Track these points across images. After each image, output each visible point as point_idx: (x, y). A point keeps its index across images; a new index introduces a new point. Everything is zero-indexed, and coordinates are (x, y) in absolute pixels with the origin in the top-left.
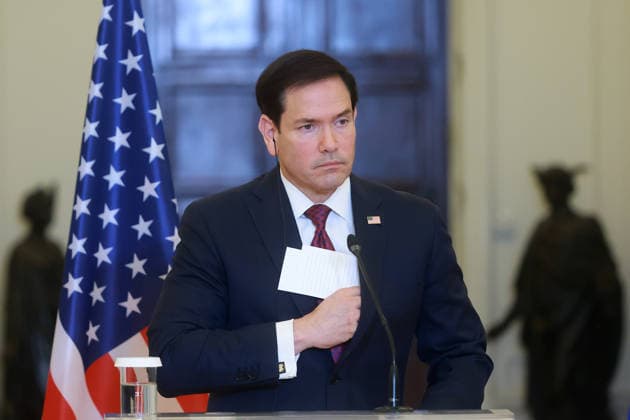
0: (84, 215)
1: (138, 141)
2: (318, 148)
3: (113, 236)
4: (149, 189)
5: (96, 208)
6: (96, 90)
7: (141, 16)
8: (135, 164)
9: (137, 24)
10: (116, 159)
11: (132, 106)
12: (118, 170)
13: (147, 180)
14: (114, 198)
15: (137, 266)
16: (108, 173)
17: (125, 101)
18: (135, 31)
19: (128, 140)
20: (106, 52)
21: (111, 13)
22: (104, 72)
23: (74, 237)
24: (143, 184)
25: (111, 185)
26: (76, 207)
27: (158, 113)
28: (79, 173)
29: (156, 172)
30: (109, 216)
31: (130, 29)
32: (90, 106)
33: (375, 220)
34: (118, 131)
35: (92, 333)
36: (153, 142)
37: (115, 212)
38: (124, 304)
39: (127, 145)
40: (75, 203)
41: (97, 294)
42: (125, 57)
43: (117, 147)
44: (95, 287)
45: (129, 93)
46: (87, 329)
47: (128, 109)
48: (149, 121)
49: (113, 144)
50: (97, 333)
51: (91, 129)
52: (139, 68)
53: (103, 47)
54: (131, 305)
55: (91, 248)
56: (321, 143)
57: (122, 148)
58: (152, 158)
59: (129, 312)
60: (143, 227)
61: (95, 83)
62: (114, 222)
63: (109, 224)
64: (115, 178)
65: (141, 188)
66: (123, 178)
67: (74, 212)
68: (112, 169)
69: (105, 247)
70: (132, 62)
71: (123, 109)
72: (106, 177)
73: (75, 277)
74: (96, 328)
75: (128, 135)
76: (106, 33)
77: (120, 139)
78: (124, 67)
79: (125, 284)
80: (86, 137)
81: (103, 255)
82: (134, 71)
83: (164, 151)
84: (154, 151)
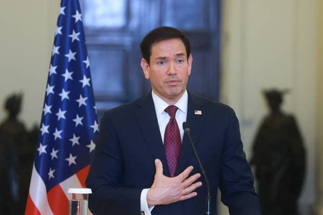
0: (48, 113)
1: (77, 77)
2: (167, 72)
3: (63, 124)
4: (82, 101)
5: (55, 110)
6: (56, 50)
7: (80, 13)
8: (75, 88)
9: (78, 17)
10: (66, 86)
11: (74, 59)
12: (66, 91)
13: (81, 97)
14: (64, 106)
15: (75, 140)
16: (61, 92)
17: (71, 56)
18: (77, 20)
19: (72, 76)
20: (62, 31)
21: (65, 11)
22: (60, 41)
23: (43, 125)
24: (79, 98)
25: (63, 99)
26: (44, 110)
27: (87, 62)
28: (46, 92)
29: (86, 92)
30: (61, 114)
31: (74, 19)
32: (53, 58)
33: (199, 113)
34: (67, 71)
35: (51, 174)
36: (85, 77)
37: (64, 112)
38: (68, 159)
39: (71, 78)
40: (44, 107)
41: (54, 154)
42: (71, 33)
43: (66, 79)
44: (53, 150)
45: (73, 52)
46: (49, 172)
47: (72, 60)
48: (83, 67)
49: (64, 78)
50: (54, 174)
51: (53, 70)
52: (78, 39)
53: (60, 28)
54: (72, 160)
55: (52, 130)
56: (168, 70)
57: (69, 80)
58: (84, 85)
59: (70, 164)
60: (78, 121)
61: (56, 46)
62: (64, 117)
63: (61, 118)
64: (65, 95)
65: (78, 101)
66: (69, 95)
67: (43, 112)
68: (63, 91)
69: (59, 130)
70: (75, 36)
71: (69, 60)
72: (60, 95)
73: (43, 145)
74: (53, 171)
75: (72, 73)
76: (62, 20)
77: (67, 75)
78: (71, 39)
79: (68, 149)
80: (51, 74)
81: (58, 134)
82: (76, 40)
83: (90, 82)
84: (85, 81)
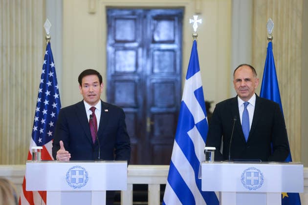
0: (38, 111)
1: (52, 94)
3: (46, 117)
4: (55, 105)
5: (41, 110)
6: (42, 81)
7: (54, 63)
8: (51, 99)
9: (52, 65)
10: (47, 98)
11: (51, 85)
13: (54, 103)
14: (46, 107)
15: (51, 124)
17: (49, 84)
18: (52, 67)
20: (45, 72)
21: (46, 62)
22: (44, 76)
23: (36, 117)
25: (45, 104)
26: (36, 109)
27: (57, 87)
28: (37, 101)
29: (57, 101)
30: (45, 112)
31: (51, 66)
32: (40, 85)
33: (107, 110)
34: (47, 91)
35: (40, 140)
36: (56, 94)
38: (48, 133)
41: (41, 131)
42: (49, 73)
43: (47, 95)
44: (41, 129)
45: (50, 82)
48: (55, 89)
49: (46, 94)
51: (41, 90)
52: (53, 76)
53: (44, 70)
54: (50, 133)
55: (40, 119)
57: (48, 95)
58: (55, 98)
59: (49, 135)
60: (53, 115)
61: (42, 79)
63: (45, 114)
64: (46, 102)
65: (53, 105)
66: (48, 103)
67: (36, 111)
68: (46, 100)
69: (44, 119)
70: (51, 74)
71: (49, 86)
72: (44, 102)
75: (50, 92)
76: (45, 67)
77: (48, 93)
78: (49, 75)
79: (48, 128)
80: (39, 92)
81: (43, 121)
82: (51, 76)
83: (59, 96)
84: (56, 96)
